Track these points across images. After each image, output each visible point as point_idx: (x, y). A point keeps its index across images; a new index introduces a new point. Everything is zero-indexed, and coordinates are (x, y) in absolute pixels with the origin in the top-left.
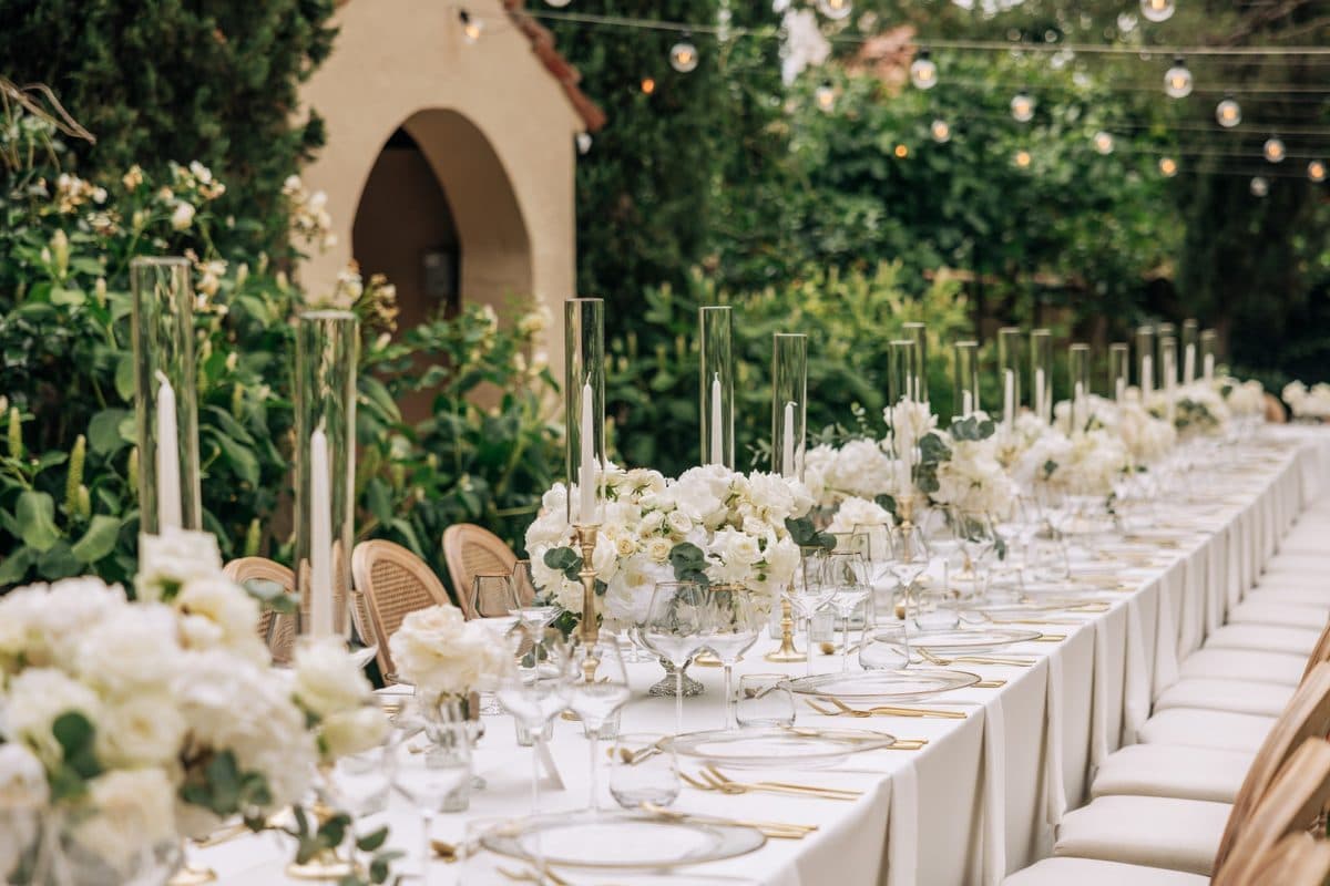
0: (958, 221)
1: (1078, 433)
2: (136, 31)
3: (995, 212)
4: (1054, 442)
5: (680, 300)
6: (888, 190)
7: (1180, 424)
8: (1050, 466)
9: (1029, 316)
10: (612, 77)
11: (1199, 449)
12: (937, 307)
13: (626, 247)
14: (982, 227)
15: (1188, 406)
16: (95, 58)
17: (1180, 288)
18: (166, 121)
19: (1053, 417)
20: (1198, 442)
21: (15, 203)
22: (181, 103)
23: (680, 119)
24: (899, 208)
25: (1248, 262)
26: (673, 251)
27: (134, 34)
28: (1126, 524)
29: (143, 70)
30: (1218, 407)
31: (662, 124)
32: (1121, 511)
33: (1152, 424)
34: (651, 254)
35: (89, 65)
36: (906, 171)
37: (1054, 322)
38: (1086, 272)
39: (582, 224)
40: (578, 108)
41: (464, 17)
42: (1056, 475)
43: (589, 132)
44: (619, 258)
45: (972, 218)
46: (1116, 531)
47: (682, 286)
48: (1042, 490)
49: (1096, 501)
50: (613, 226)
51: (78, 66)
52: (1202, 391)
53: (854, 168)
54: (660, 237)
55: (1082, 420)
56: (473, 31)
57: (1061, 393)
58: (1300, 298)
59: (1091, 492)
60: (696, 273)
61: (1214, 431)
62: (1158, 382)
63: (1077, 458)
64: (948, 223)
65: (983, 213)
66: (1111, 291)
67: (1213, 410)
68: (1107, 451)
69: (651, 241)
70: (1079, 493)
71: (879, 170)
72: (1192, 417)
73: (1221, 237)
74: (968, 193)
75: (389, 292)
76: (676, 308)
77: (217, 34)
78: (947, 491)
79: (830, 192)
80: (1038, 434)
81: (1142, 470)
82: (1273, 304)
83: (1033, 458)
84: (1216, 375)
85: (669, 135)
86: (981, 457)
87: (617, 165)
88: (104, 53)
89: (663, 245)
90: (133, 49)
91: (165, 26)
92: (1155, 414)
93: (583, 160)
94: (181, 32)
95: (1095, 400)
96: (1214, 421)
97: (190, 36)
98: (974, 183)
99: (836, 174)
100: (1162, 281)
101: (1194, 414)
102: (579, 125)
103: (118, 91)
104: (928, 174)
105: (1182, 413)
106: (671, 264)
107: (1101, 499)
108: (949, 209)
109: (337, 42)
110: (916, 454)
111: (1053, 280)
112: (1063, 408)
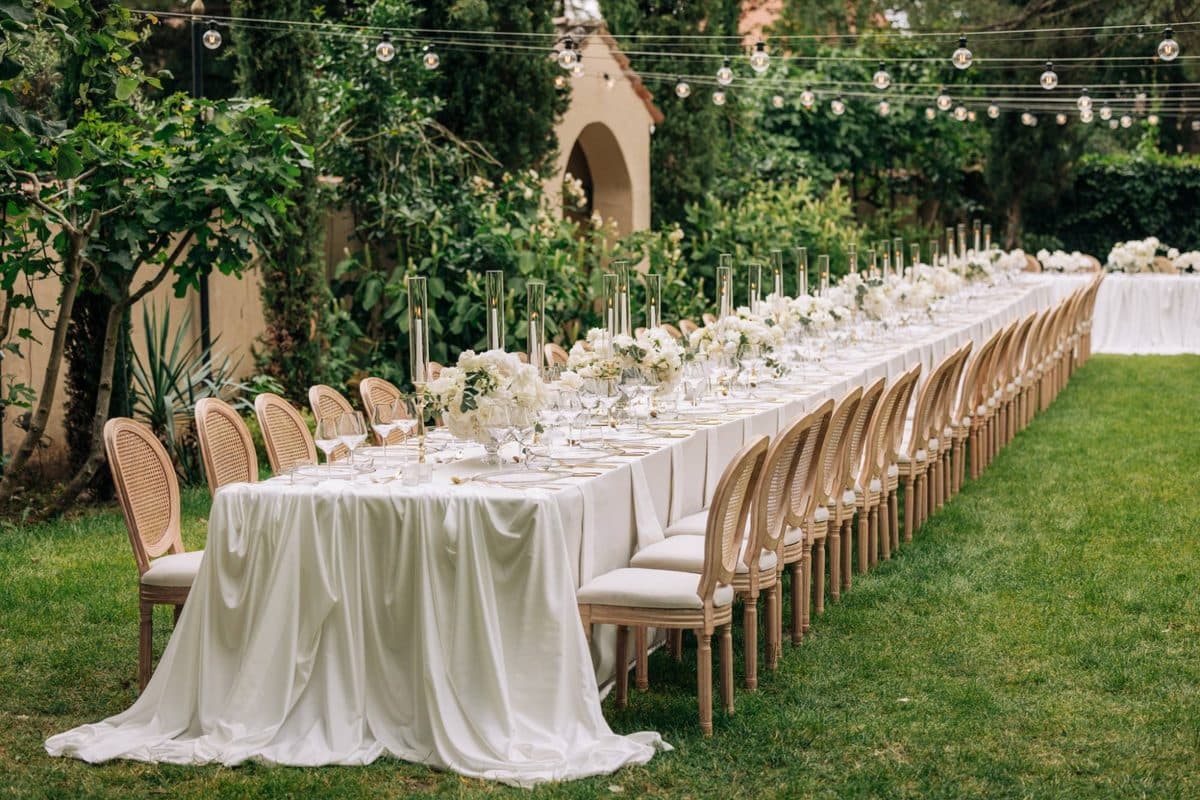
0: (844, 150)
1: (915, 283)
2: (495, 110)
3: (866, 142)
4: (904, 286)
5: (702, 211)
6: (802, 131)
7: (968, 276)
8: (903, 297)
9: (887, 201)
10: (664, 92)
11: (979, 288)
12: (835, 205)
13: (673, 181)
14: (858, 153)
15: (972, 266)
16: (477, 121)
17: (987, 180)
18: (506, 147)
19: (904, 274)
20: (978, 284)
21: (465, 191)
22: (512, 138)
23: (700, 114)
24: (807, 142)
25: (1033, 161)
26: (697, 184)
27: (494, 111)
28: (936, 321)
29: (497, 126)
30: (988, 267)
31: (691, 116)
32: (935, 315)
33: (953, 276)
34: (686, 186)
35: (474, 125)
36: (812, 120)
37: (905, 205)
38: (925, 170)
39: (653, 168)
40: (651, 113)
41: (606, 77)
42: (906, 300)
43: (655, 125)
44: (668, 188)
45: (851, 147)
46: (932, 323)
47: (703, 203)
48: (901, 307)
49: (921, 311)
50: (665, 171)
51: (469, 125)
52: (980, 258)
53: (780, 119)
54: (690, 177)
55: (916, 276)
56: (611, 84)
57: (908, 262)
58: (1068, 185)
59: (920, 306)
60: (710, 195)
61: (986, 279)
62: (957, 252)
63: (914, 293)
64: (837, 151)
65: (859, 144)
66: (942, 181)
67: (985, 269)
68: (927, 290)
69: (686, 180)
70: (916, 307)
71: (795, 120)
72: (974, 272)
73: (1014, 147)
74: (850, 132)
75: (615, 224)
76: (700, 216)
77: (531, 110)
78: (866, 305)
79: (766, 134)
80: (898, 283)
81: (942, 298)
82: (1050, 190)
83: (897, 293)
84: (991, 248)
85: (695, 123)
86: (878, 293)
87: (667, 139)
88: (480, 118)
89: (692, 182)
90: (493, 117)
91: (509, 107)
92: (955, 271)
93: (653, 137)
94: (514, 109)
95: (923, 266)
96: (986, 275)
97: (518, 111)
98: (854, 127)
99: (769, 123)
100: (976, 173)
101: (976, 270)
102: (652, 121)
103: (486, 136)
104: (825, 121)
105: (970, 270)
106: (696, 192)
107: (924, 309)
108: (838, 144)
109: (571, 105)
110: (855, 292)
111: (902, 174)
112: (908, 270)
